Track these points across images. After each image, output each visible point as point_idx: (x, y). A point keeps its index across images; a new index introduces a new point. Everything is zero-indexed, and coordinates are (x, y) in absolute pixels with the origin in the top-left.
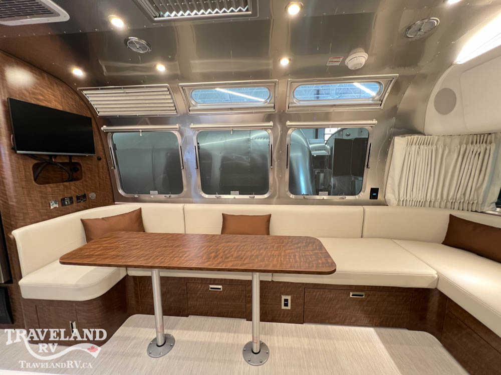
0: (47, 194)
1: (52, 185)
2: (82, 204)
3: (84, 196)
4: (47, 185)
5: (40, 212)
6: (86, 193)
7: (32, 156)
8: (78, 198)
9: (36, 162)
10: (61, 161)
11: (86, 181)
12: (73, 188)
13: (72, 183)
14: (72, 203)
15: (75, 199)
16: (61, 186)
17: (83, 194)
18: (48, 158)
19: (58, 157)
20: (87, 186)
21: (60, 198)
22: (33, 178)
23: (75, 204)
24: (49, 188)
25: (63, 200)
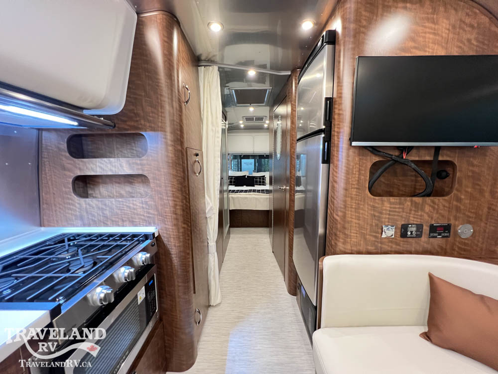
0: (381, 213)
1: (392, 199)
2: (438, 241)
3: (447, 228)
4: (385, 198)
5: (365, 239)
6: (452, 222)
7: (373, 149)
8: (433, 229)
9: (376, 159)
10: (417, 159)
11: (459, 200)
12: (427, 208)
13: (428, 200)
14: (419, 236)
15: (426, 229)
16: (408, 202)
17: (445, 223)
18: (397, 153)
19: (414, 151)
20: (458, 209)
21: (400, 223)
22: (367, 186)
23: (424, 238)
24: (387, 204)
25: (404, 228)
